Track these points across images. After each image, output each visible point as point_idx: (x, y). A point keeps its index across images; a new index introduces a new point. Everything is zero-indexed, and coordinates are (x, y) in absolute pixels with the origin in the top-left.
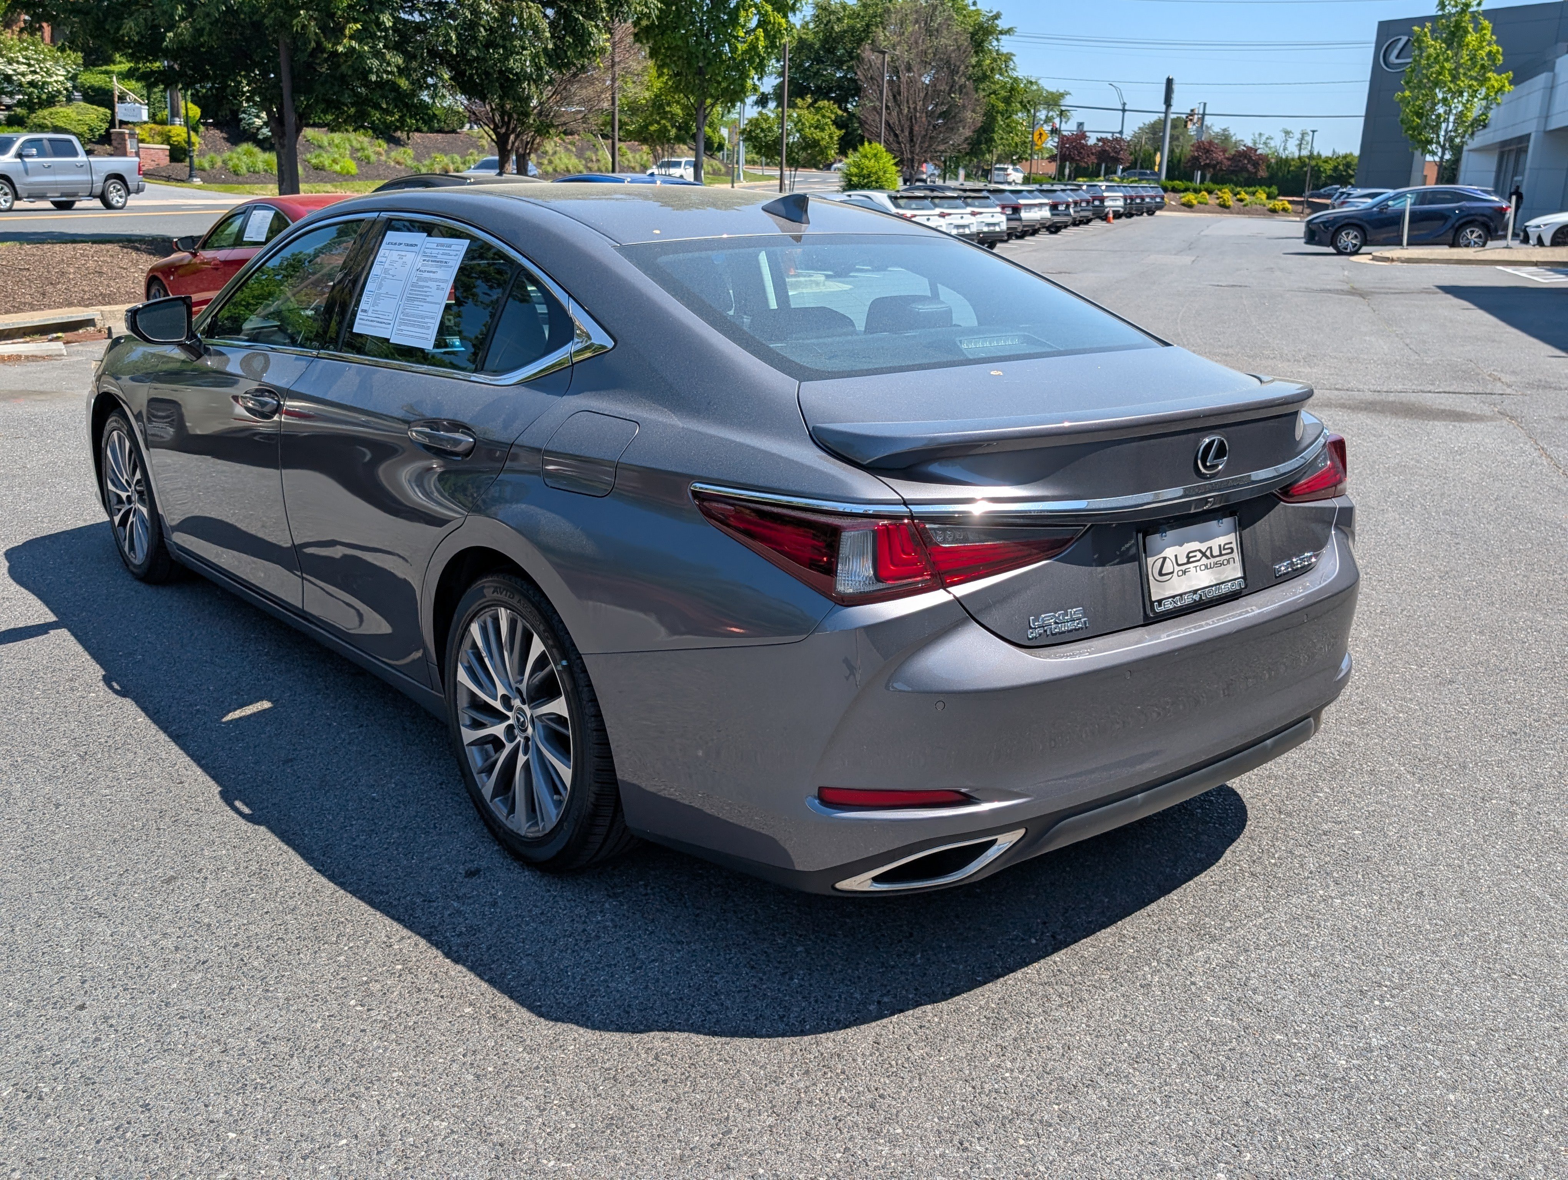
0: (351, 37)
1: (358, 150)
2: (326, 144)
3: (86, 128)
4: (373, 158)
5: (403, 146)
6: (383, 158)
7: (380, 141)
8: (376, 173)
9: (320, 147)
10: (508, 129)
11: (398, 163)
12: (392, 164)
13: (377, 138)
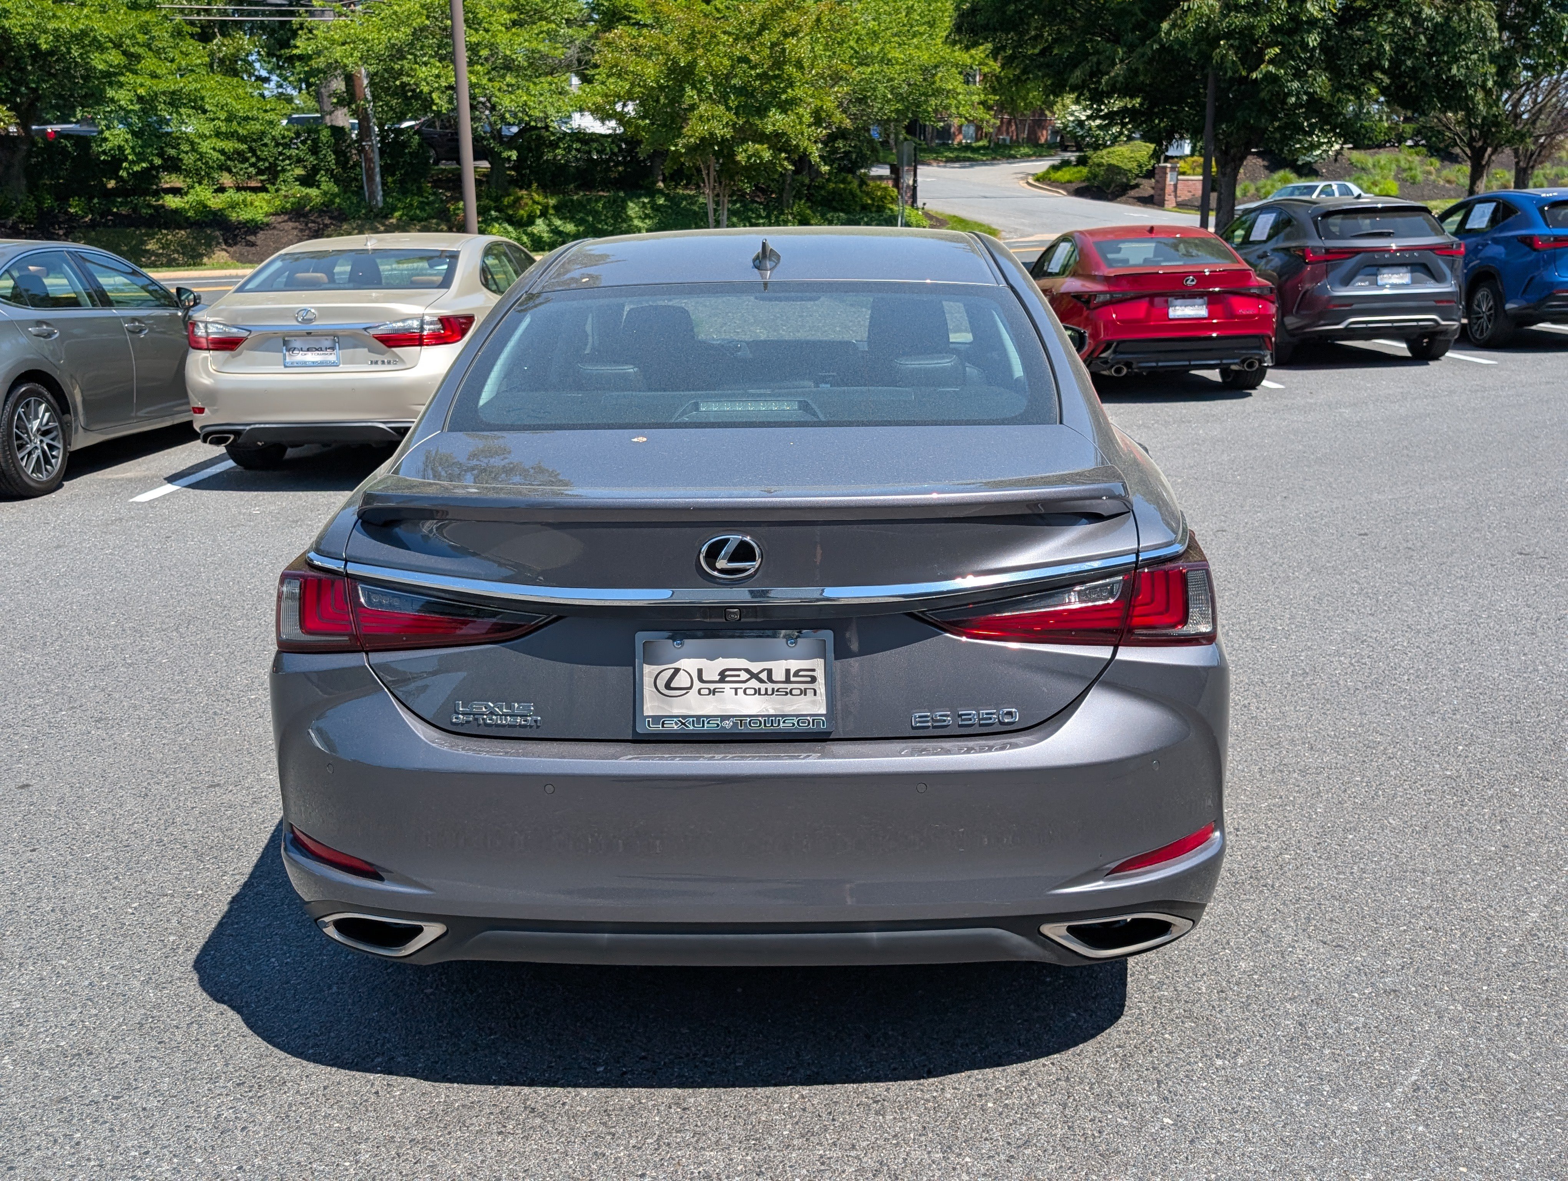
0: (1271, 61)
1: (1404, 170)
2: (1370, 166)
3: (1135, 164)
4: (1420, 177)
5: (1460, 163)
6: (1433, 177)
7: (1433, 160)
8: (1419, 194)
9: (1363, 169)
10: (1485, 142)
11: (1449, 182)
12: (1442, 183)
13: (1432, 156)
